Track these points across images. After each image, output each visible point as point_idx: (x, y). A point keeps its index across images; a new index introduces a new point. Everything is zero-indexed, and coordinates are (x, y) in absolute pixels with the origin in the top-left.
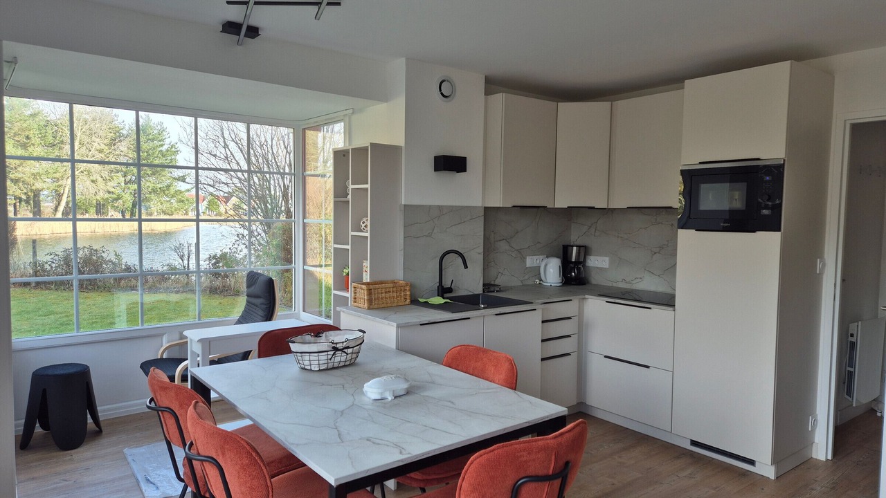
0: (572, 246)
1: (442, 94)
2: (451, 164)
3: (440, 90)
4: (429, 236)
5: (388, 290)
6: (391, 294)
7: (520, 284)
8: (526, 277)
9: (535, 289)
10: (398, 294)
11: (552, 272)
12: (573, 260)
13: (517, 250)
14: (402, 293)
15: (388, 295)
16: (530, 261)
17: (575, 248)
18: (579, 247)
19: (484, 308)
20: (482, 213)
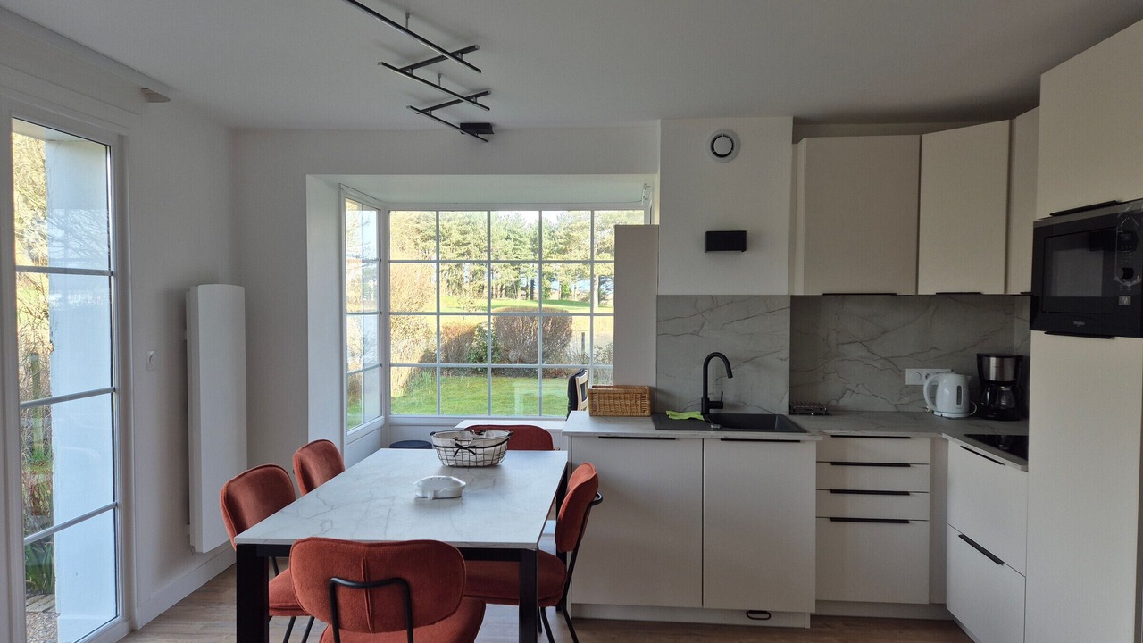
0: (989, 356)
1: (716, 154)
2: (726, 241)
3: (713, 149)
4: (696, 333)
5: (617, 396)
6: (623, 402)
7: (891, 408)
8: (906, 400)
9: (917, 420)
10: (633, 402)
11: (947, 395)
12: (992, 378)
13: (885, 359)
14: (639, 402)
15: (617, 402)
16: (911, 376)
17: (993, 361)
18: (1000, 357)
19: (715, 430)
20: (788, 304)
